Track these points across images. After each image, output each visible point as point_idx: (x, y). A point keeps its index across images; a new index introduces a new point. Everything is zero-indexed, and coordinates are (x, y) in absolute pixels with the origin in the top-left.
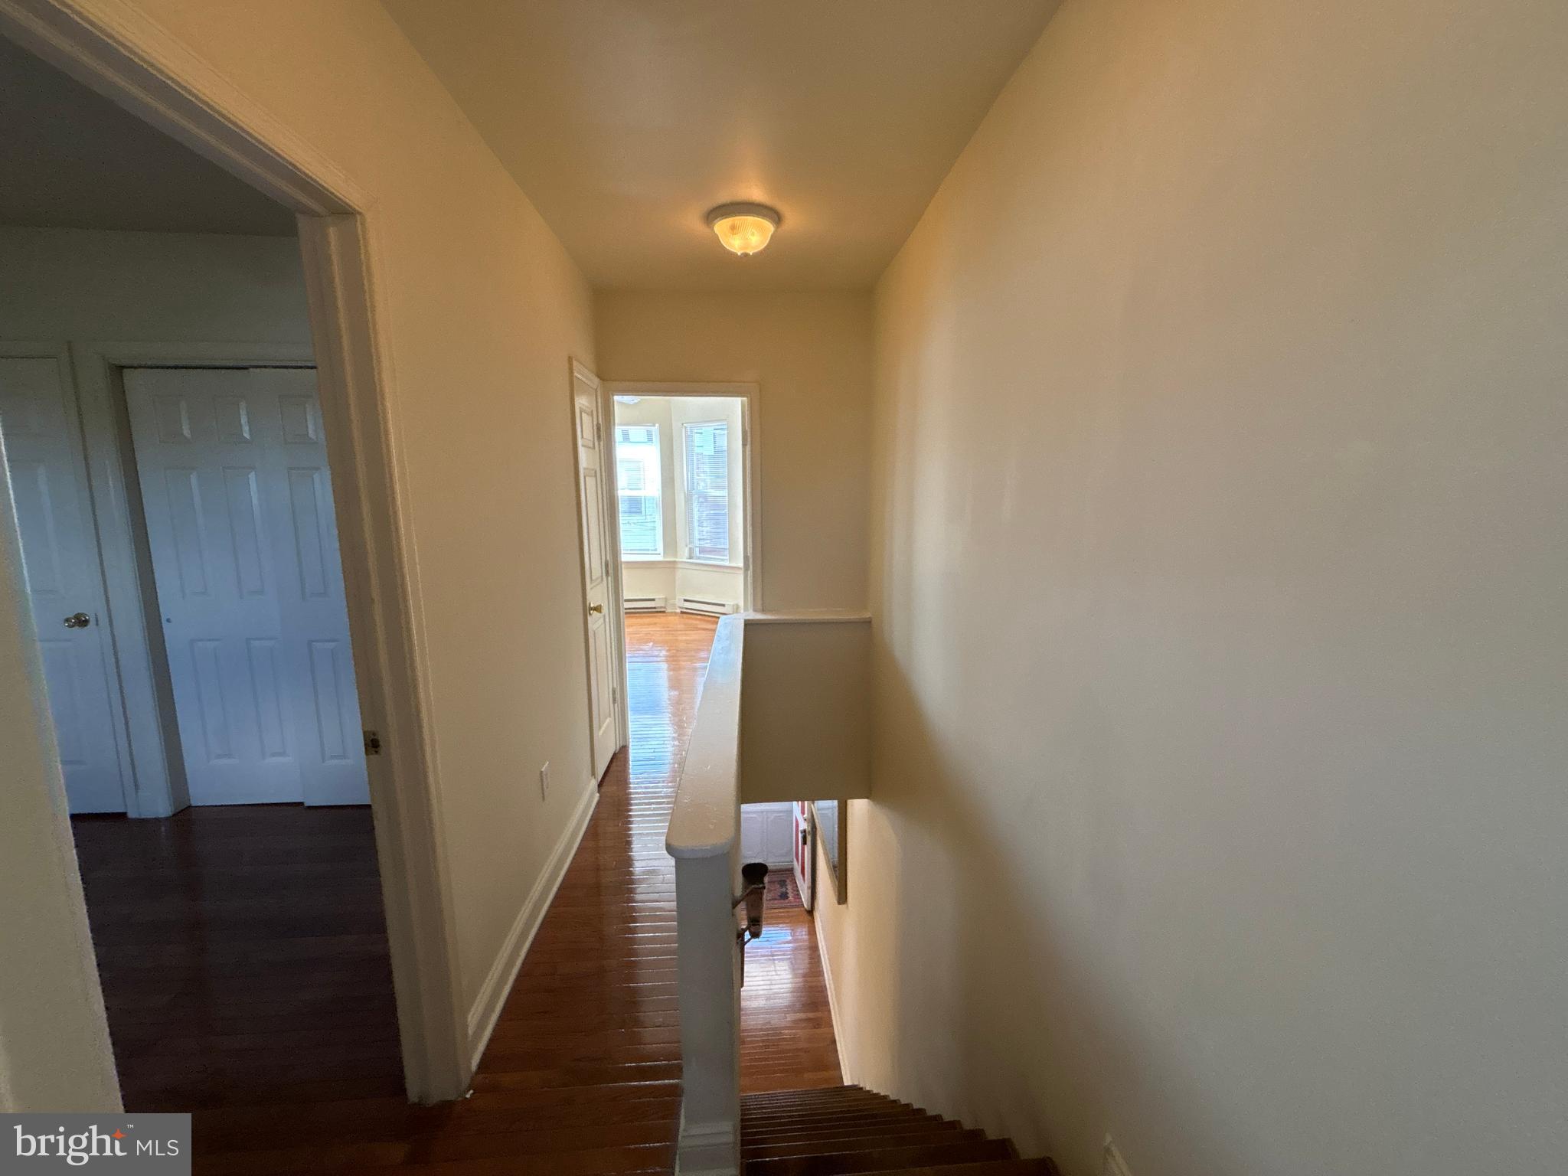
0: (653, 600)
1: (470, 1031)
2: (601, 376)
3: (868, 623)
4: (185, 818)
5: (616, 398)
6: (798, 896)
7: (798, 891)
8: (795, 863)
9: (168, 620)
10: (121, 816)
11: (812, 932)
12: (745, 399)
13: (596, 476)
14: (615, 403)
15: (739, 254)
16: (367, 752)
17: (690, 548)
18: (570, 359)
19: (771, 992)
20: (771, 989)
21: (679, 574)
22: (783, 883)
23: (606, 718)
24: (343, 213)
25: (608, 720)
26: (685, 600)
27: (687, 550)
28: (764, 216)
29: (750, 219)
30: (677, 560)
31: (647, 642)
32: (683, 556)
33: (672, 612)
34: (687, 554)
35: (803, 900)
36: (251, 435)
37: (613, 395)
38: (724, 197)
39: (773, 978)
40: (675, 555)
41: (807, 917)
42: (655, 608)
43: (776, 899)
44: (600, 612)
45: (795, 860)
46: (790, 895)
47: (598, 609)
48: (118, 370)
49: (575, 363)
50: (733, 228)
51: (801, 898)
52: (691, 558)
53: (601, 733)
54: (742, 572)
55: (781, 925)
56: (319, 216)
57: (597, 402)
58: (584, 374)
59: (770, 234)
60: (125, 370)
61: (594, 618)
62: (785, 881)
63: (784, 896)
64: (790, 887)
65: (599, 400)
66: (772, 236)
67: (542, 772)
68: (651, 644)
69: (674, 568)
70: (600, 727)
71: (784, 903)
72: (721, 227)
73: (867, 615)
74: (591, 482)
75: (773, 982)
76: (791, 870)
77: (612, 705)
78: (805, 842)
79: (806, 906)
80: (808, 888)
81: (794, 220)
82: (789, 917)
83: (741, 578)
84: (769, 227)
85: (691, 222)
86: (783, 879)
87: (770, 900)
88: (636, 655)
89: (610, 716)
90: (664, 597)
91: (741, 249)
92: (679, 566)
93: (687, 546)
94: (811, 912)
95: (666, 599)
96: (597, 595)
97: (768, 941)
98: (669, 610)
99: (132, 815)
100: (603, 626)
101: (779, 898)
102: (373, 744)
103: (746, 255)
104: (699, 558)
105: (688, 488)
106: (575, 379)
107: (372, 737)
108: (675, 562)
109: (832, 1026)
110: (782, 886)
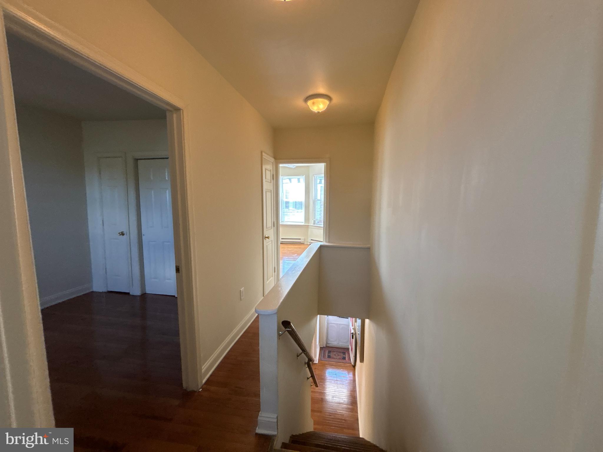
0: (300, 239)
1: (203, 371)
2: (275, 158)
3: (369, 249)
4: (144, 296)
5: (281, 165)
6: (350, 359)
7: (350, 357)
8: (350, 346)
9: (144, 235)
10: (128, 294)
11: (354, 375)
12: (325, 164)
13: (271, 192)
14: (280, 167)
15: (316, 112)
16: (176, 272)
17: (314, 221)
18: (262, 152)
19: (334, 395)
20: (335, 394)
21: (310, 229)
22: (344, 353)
23: (271, 278)
24: (177, 110)
25: (272, 278)
26: (312, 240)
27: (313, 221)
28: (324, 98)
29: (320, 100)
30: (309, 225)
31: (294, 254)
32: (311, 223)
33: (307, 244)
34: (313, 222)
35: (352, 361)
36: (168, 179)
37: (279, 164)
38: (311, 93)
39: (336, 389)
40: (309, 223)
41: (352, 368)
42: (300, 242)
43: (340, 359)
44: (269, 239)
45: (350, 345)
46: (347, 358)
47: (268, 238)
48: (136, 160)
49: (263, 154)
50: (313, 103)
51: (351, 360)
52: (314, 224)
53: (268, 282)
54: (323, 229)
55: (342, 369)
56: (171, 111)
57: (273, 167)
58: (268, 158)
59: (327, 104)
60: (139, 161)
61: (266, 241)
62: (345, 353)
63: (344, 358)
64: (347, 355)
65: (274, 167)
66: (328, 105)
67: (240, 291)
68: (296, 255)
69: (308, 228)
70: (268, 280)
71: (344, 361)
72: (310, 103)
73: (369, 246)
74: (269, 194)
75: (336, 391)
76: (348, 349)
77: (273, 273)
78: (353, 338)
79: (352, 364)
80: (354, 356)
81: (337, 99)
82: (345, 367)
83: (323, 230)
84: (327, 102)
85: (299, 103)
86: (344, 352)
87: (338, 359)
88: (290, 258)
89: (273, 277)
90: (304, 238)
91: (317, 110)
92: (310, 227)
93: (313, 220)
94: (354, 366)
95: (305, 239)
96: (269, 232)
97: (336, 375)
98: (305, 243)
99: (131, 294)
100: (271, 244)
101: (341, 358)
102: (178, 270)
103: (319, 112)
104: (317, 224)
105: (314, 198)
106: (263, 159)
107: (178, 267)
108: (308, 226)
109: (357, 413)
110: (344, 355)
